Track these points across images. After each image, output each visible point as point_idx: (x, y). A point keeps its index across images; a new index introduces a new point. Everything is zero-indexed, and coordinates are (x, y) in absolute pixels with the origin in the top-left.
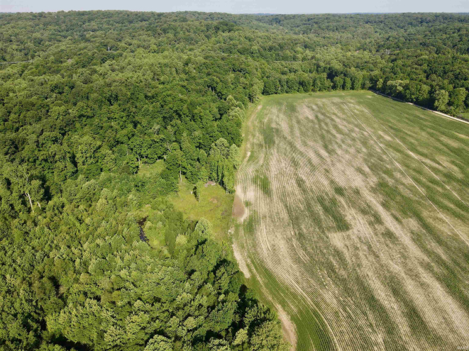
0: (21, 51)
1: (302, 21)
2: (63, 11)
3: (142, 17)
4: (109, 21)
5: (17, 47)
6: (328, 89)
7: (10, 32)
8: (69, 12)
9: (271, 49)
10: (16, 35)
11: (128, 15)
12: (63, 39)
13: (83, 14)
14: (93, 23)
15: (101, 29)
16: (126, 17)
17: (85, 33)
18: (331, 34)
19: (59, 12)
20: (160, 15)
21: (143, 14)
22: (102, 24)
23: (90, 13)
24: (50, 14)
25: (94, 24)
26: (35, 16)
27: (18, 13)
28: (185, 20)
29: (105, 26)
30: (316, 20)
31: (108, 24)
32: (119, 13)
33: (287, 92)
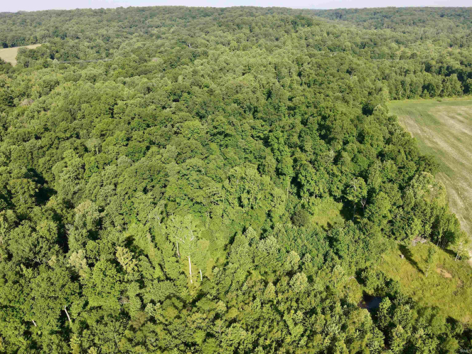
0: (92, 48)
1: (367, 14)
2: (122, 8)
3: (205, 12)
4: (172, 17)
5: (88, 44)
6: (458, 94)
7: (75, 28)
8: (128, 8)
9: (363, 46)
10: (82, 31)
11: (190, 11)
12: (130, 36)
13: (143, 10)
14: (155, 19)
15: (164, 25)
16: (188, 12)
17: (150, 29)
18: (410, 28)
19: (118, 9)
20: (222, 10)
21: (205, 9)
22: (164, 20)
23: (149, 9)
24: (109, 10)
25: (156, 21)
26: (96, 12)
27: (78, 10)
28: (251, 14)
29: (168, 22)
30: (384, 14)
31: (171, 19)
32: (180, 8)
33: (408, 98)
